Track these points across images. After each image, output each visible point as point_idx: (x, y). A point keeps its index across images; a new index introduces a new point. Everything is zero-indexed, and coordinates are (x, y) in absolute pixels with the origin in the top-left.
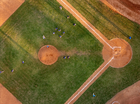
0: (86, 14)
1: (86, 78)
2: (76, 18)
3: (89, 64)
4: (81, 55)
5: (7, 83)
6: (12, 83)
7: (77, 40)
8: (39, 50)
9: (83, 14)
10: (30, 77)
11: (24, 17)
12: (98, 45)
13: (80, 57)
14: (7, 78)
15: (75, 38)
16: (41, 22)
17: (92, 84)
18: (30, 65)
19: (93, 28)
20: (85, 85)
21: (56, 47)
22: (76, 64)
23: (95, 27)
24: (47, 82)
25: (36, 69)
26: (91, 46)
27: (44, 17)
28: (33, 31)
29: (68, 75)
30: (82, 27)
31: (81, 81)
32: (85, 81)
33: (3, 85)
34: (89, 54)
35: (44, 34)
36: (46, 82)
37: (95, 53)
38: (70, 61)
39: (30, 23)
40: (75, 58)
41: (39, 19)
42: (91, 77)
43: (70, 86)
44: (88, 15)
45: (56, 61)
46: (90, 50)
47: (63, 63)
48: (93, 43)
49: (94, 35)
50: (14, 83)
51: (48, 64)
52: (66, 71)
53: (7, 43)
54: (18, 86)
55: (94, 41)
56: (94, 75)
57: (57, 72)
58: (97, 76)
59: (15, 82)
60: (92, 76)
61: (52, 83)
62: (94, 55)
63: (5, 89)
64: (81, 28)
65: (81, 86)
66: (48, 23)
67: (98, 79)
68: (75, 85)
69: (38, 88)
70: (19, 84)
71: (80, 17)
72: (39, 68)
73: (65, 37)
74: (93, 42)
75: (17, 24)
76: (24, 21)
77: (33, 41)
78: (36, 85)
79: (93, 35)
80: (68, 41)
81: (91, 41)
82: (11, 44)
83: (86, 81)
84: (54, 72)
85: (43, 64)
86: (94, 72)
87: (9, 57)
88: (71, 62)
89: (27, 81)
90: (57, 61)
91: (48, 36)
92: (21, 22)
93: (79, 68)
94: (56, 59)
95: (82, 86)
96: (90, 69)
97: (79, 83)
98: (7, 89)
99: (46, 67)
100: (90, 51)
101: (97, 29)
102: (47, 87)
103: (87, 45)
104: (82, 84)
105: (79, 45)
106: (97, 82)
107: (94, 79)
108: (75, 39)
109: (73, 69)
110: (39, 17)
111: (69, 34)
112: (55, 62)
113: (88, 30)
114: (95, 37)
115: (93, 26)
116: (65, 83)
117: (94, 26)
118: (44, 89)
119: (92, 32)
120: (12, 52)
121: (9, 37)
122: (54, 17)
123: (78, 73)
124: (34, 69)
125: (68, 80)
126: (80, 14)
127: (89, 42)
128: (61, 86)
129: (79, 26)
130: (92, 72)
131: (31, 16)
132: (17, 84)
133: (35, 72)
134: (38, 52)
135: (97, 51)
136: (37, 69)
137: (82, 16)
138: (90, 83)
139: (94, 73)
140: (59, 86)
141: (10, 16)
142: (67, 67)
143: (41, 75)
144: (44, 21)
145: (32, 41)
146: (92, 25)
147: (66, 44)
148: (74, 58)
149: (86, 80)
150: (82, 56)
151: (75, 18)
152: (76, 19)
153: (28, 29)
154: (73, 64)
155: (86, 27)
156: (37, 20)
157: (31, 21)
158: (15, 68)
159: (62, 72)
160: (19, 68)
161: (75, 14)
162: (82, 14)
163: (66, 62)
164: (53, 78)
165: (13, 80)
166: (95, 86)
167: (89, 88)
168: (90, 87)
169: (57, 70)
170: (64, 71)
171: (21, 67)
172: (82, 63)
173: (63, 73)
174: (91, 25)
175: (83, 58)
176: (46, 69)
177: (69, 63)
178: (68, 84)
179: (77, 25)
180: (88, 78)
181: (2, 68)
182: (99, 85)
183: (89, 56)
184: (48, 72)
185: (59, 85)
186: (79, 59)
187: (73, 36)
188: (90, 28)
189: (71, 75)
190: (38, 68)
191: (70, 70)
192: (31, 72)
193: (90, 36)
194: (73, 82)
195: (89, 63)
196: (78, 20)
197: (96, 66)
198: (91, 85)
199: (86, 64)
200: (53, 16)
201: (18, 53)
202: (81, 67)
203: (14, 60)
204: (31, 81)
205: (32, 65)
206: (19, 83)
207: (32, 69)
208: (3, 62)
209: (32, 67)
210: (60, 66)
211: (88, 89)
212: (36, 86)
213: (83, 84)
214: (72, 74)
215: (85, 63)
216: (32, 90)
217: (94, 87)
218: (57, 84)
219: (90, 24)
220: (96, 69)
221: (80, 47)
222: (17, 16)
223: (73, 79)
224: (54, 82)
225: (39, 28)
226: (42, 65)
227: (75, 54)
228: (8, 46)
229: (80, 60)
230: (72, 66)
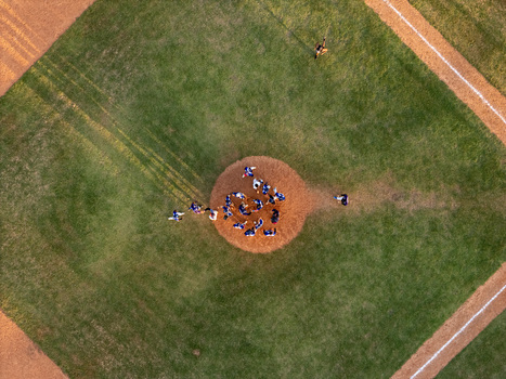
0: (443, 11)
1: (433, 321)
2: (394, 30)
3: (451, 254)
4: (413, 207)
5: (57, 334)
6: (82, 335)
7: (397, 133)
8: (214, 182)
9: (428, 14)
10: (166, 308)
11: (145, 18)
12: (495, 165)
13: (410, 218)
14: (55, 309)
15: (390, 126)
16: (228, 46)
17: (464, 350)
18: (172, 249)
19: (474, 82)
20: (430, 352)
21: (298, 170)
22: (388, 251)
23: (482, 78)
24: (248, 337)
25: (198, 269)
26: (462, 169)
27: (245, 20)
28: (187, 88)
29: (349, 305)
30: (424, 74)
31: (410, 333)
32: (430, 334)
33: (40, 343)
34: (454, 205)
35: (239, 102)
36: (245, 333)
37: (481, 200)
38: (361, 239)
39: (173, 46)
40: (387, 221)
41: (220, 30)
42: (456, 314)
43: (360, 358)
44: (453, 19)
45: (295, 234)
46: (456, 187)
47: (327, 244)
48: (474, 154)
49: (478, 112)
50: (89, 336)
51: (255, 251)
52: (342, 283)
53: (62, 142)
54: (112, 351)
55: (480, 145)
56: (474, 308)
57: (297, 288)
58: (488, 311)
59: (95, 333)
60: (463, 309)
61: (270, 339)
62: (475, 213)
63: (46, 361)
64: (418, 78)
65: (409, 356)
66: (261, 49)
67: (490, 325)
68: (382, 352)
69: (206, 361)
70: (112, 340)
71: (415, 25)
72: (211, 265)
73: (340, 119)
74: (472, 150)
75: (112, 54)
76: (148, 37)
77: (189, 136)
78: (194, 346)
79: (475, 117)
80: (356, 140)
81: (464, 142)
82: (79, 150)
83: (437, 334)
84: (285, 290)
85: (230, 246)
86: (473, 290)
87: (72, 209)
88: (365, 243)
89: (155, 325)
90: (300, 237)
91: (259, 115)
92: (132, 42)
93: (401, 269)
94: (294, 225)
95: (414, 356)
96: (453, 278)
97: (400, 343)
98: (59, 364)
99: (247, 262)
100: (459, 191)
101: (491, 88)
102: (249, 360)
103: (443, 159)
104: (417, 348)
105: (408, 161)
106: (485, 340)
107: (470, 327)
108: (390, 131)
109: (373, 276)
110: (219, 21)
111: (361, 108)
112: (290, 238)
113: (451, 92)
114: (482, 125)
115: (476, 73)
116: (333, 340)
117: (478, 69)
118: (233, 368)
119: (469, 102)
120: (83, 187)
121: (70, 114)
122: (289, 21)
123: (399, 295)
124: (190, 272)
125: (351, 329)
126: (417, 13)
127: (455, 147)
128: (316, 355)
129: (410, 71)
130: (466, 291)
131: (182, 13)
132: (107, 342)
133: (194, 284)
134: (211, 190)
135: (488, 194)
136: (204, 272)
137: (423, 22)
138: (453, 344)
139: (473, 296)
140: (304, 354)
141: (78, 15)
142: (345, 265)
143: (221, 300)
144: (241, 43)
145: (184, 138)
146: (473, 69)
147: (347, 152)
148: (379, 224)
149: (436, 328)
150: (420, 212)
151: (391, 31)
152: (395, 37)
153: (166, 76)
154: (377, 253)
155: (442, 77)
156: (209, 35)
157: (181, 40)
158: (98, 266)
159: (323, 288)
160: (117, 266)
161: (391, 12)
162: (423, 14)
163: (341, 239)
164: (280, 319)
165: (86, 323)
166: (475, 359)
167: (446, 368)
168: (453, 361)
169: (298, 278)
170: (333, 286)
171: (125, 258)
172: (417, 246)
173: (329, 294)
174: (467, 65)
175: (425, 224)
176: (247, 273)
177: (358, 245)
178: (349, 346)
179: (402, 64)
180: (443, 318)
181: (38, 260)
182: (497, 357)
183: (454, 215)
184: (253, 287)
185: (308, 350)
186: (404, 230)
187: (381, 114)
188: (461, 81)
189: (365, 304)
190: (206, 266)
191: (359, 277)
192: (173, 283)
193: (462, 118)
194: (374, 336)
195: (451, 248)
196: (405, 39)
197: (482, 262)
198: (458, 356)
199: (437, 254)
200: (288, 18)
201: (112, 192)
202: (414, 265)
203: (95, 224)
204: (174, 329)
205: (179, 253)
206: (116, 335)
207: (179, 269)
208: (43, 232)
209: (179, 261)
210: (311, 259)
211: (441, 373)
212: (197, 353)
213: (422, 349)
214: (371, 300)
215: (431, 250)
216: (177, 371)
217: (473, 366)
218: (297, 348)
219: (462, 60)
220: (483, 278)
221: (410, 168)
222: (113, 14)
223: (373, 325)
224: (283, 336)
225: (220, 72)
226: (225, 253)
227: (385, 204)
228: (67, 159)
229: (409, 231)
230: (371, 262)
